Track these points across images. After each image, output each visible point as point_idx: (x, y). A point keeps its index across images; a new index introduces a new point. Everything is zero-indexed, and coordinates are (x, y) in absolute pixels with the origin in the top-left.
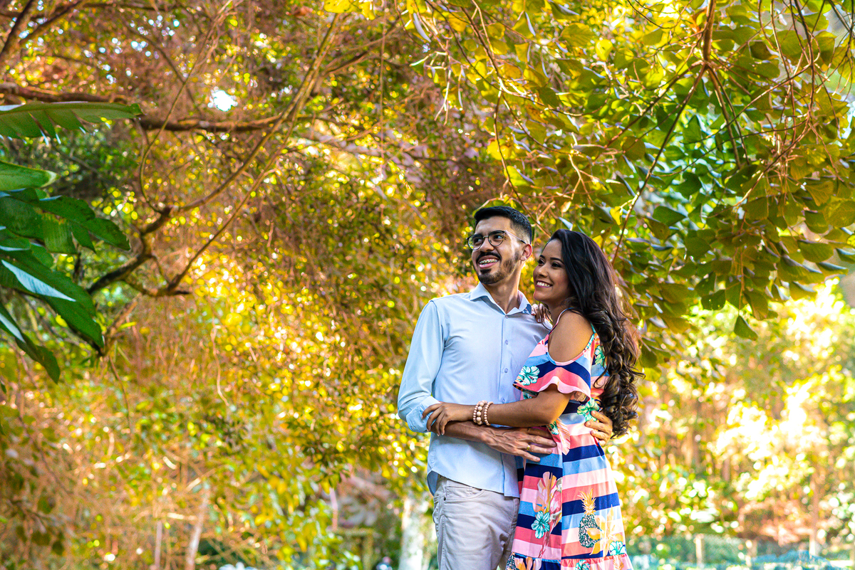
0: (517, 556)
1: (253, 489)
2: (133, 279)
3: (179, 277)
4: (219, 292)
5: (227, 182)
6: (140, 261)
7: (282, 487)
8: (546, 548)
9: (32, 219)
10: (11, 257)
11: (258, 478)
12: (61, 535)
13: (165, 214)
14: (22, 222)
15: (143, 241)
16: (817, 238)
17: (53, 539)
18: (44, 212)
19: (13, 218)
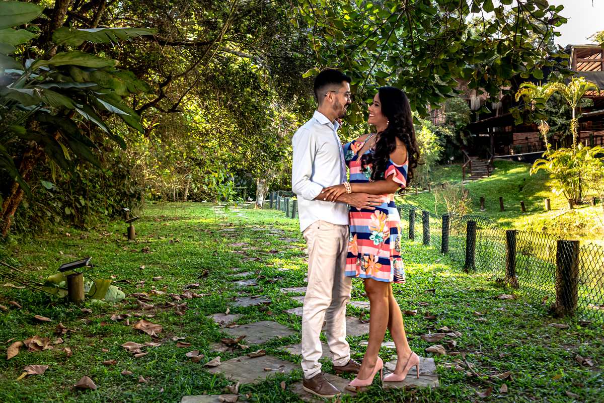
0: (365, 255)
1: (206, 176)
2: (158, 105)
3: (177, 105)
4: (192, 108)
5: (194, 65)
6: (160, 98)
7: (216, 175)
8: (381, 250)
9: (109, 80)
10: (102, 97)
11: (208, 173)
12: (139, 194)
13: (169, 79)
14: (104, 82)
15: (161, 90)
16: (444, 84)
17: (137, 196)
18: (114, 77)
19: (100, 80)
